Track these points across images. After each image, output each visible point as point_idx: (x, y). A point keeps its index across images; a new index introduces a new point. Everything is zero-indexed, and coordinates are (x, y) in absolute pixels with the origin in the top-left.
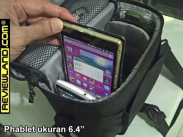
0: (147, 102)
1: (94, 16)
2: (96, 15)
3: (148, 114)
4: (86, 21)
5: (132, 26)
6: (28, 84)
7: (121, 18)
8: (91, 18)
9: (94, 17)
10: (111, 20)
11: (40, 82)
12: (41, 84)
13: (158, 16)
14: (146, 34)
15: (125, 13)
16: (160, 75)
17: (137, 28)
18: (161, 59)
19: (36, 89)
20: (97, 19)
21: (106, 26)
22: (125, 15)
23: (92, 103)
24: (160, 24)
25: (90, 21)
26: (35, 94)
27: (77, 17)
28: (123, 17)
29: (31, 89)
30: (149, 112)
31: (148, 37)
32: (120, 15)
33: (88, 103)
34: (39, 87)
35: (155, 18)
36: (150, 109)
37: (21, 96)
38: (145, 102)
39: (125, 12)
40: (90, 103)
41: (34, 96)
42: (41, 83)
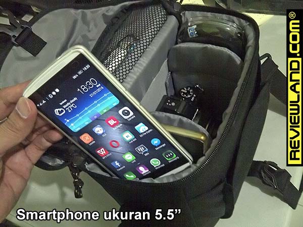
0: (256, 158)
1: (148, 43)
2: (151, 41)
3: (261, 177)
4: (137, 54)
5: (210, 46)
6: (70, 170)
7: (191, 37)
8: (145, 47)
9: (149, 45)
10: (177, 43)
11: (86, 163)
12: (88, 166)
13: (248, 23)
14: (233, 54)
15: (195, 29)
16: (268, 110)
17: (218, 48)
18: (265, 88)
19: (82, 175)
20: (154, 47)
21: (168, 53)
22: (196, 32)
23: (173, 182)
24: (254, 34)
25: (144, 51)
26: (82, 183)
27: (123, 52)
28: (194, 36)
29: (75, 177)
30: (263, 174)
31: (238, 60)
32: (189, 33)
33: (166, 183)
34: (86, 171)
35: (244, 27)
36: (262, 168)
37: (61, 187)
38: (254, 160)
39: (195, 27)
40: (170, 181)
41: (81, 187)
42: (89, 164)
